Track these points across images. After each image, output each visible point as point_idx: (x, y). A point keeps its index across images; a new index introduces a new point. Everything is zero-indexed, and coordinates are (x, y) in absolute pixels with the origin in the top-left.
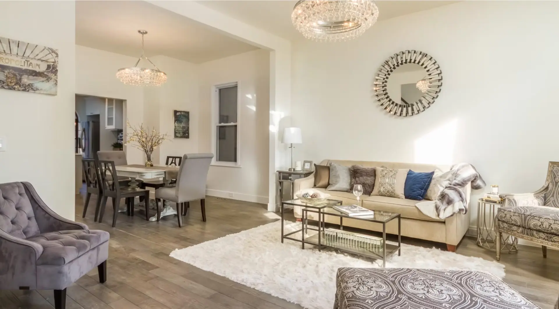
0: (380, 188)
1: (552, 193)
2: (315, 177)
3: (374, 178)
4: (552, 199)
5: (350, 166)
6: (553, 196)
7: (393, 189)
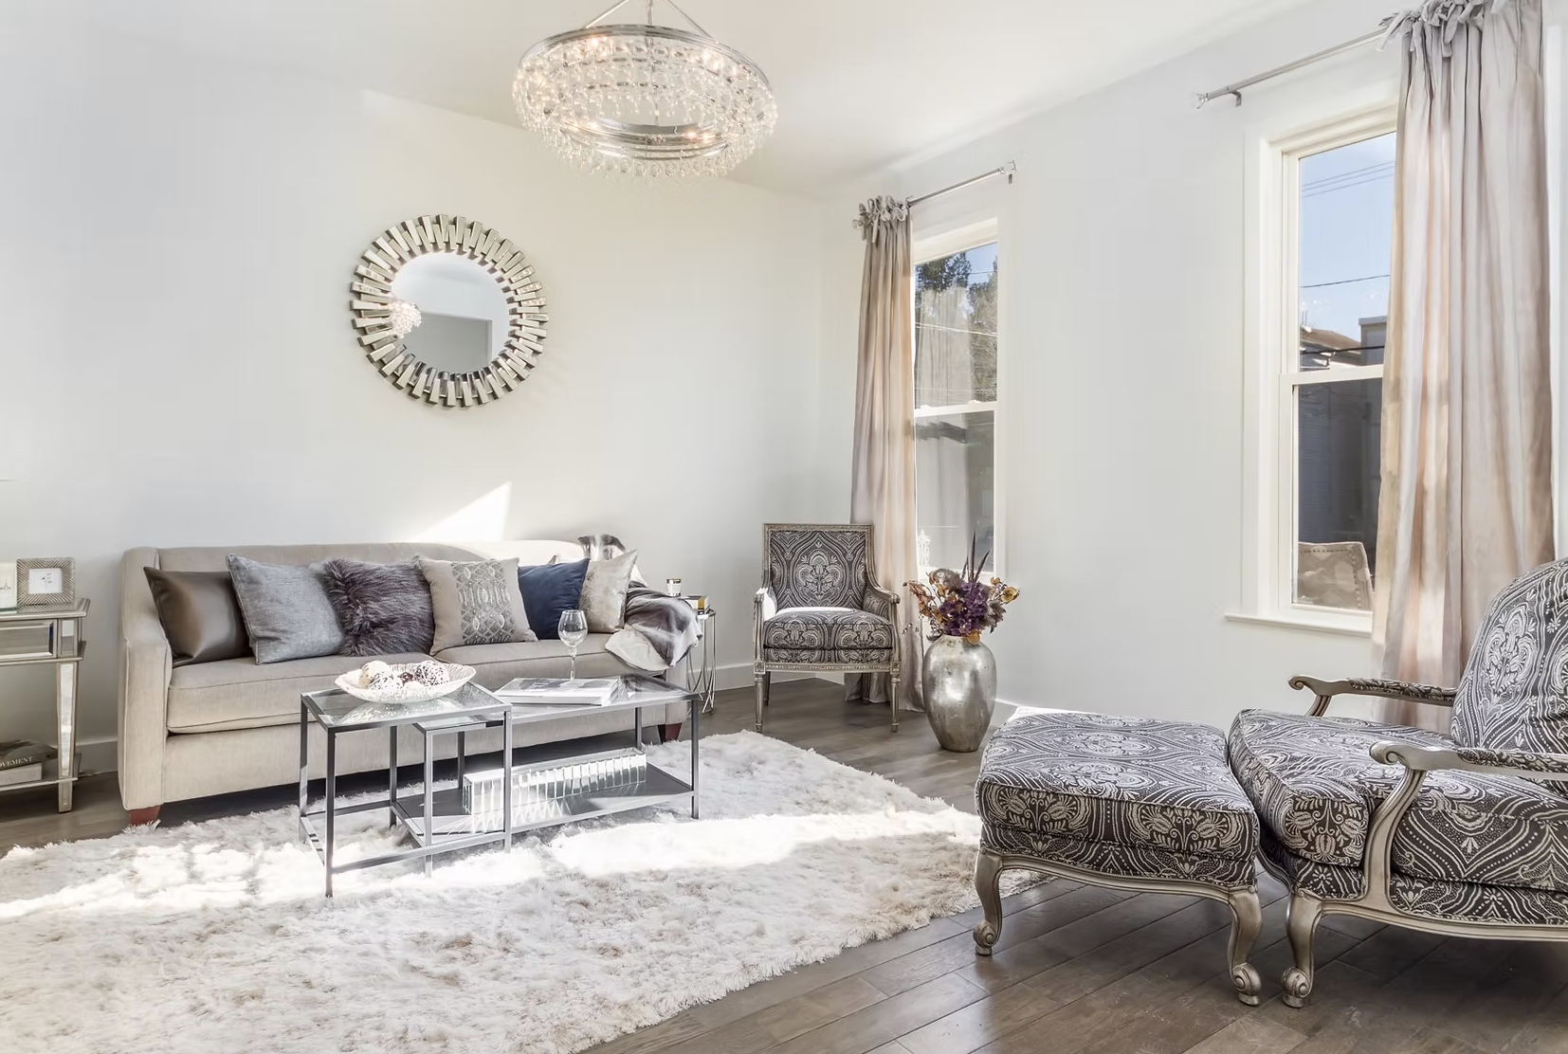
0: (469, 621)
1: (785, 582)
2: (163, 622)
3: (426, 595)
4: (788, 592)
5: (318, 567)
6: (788, 586)
7: (508, 620)
